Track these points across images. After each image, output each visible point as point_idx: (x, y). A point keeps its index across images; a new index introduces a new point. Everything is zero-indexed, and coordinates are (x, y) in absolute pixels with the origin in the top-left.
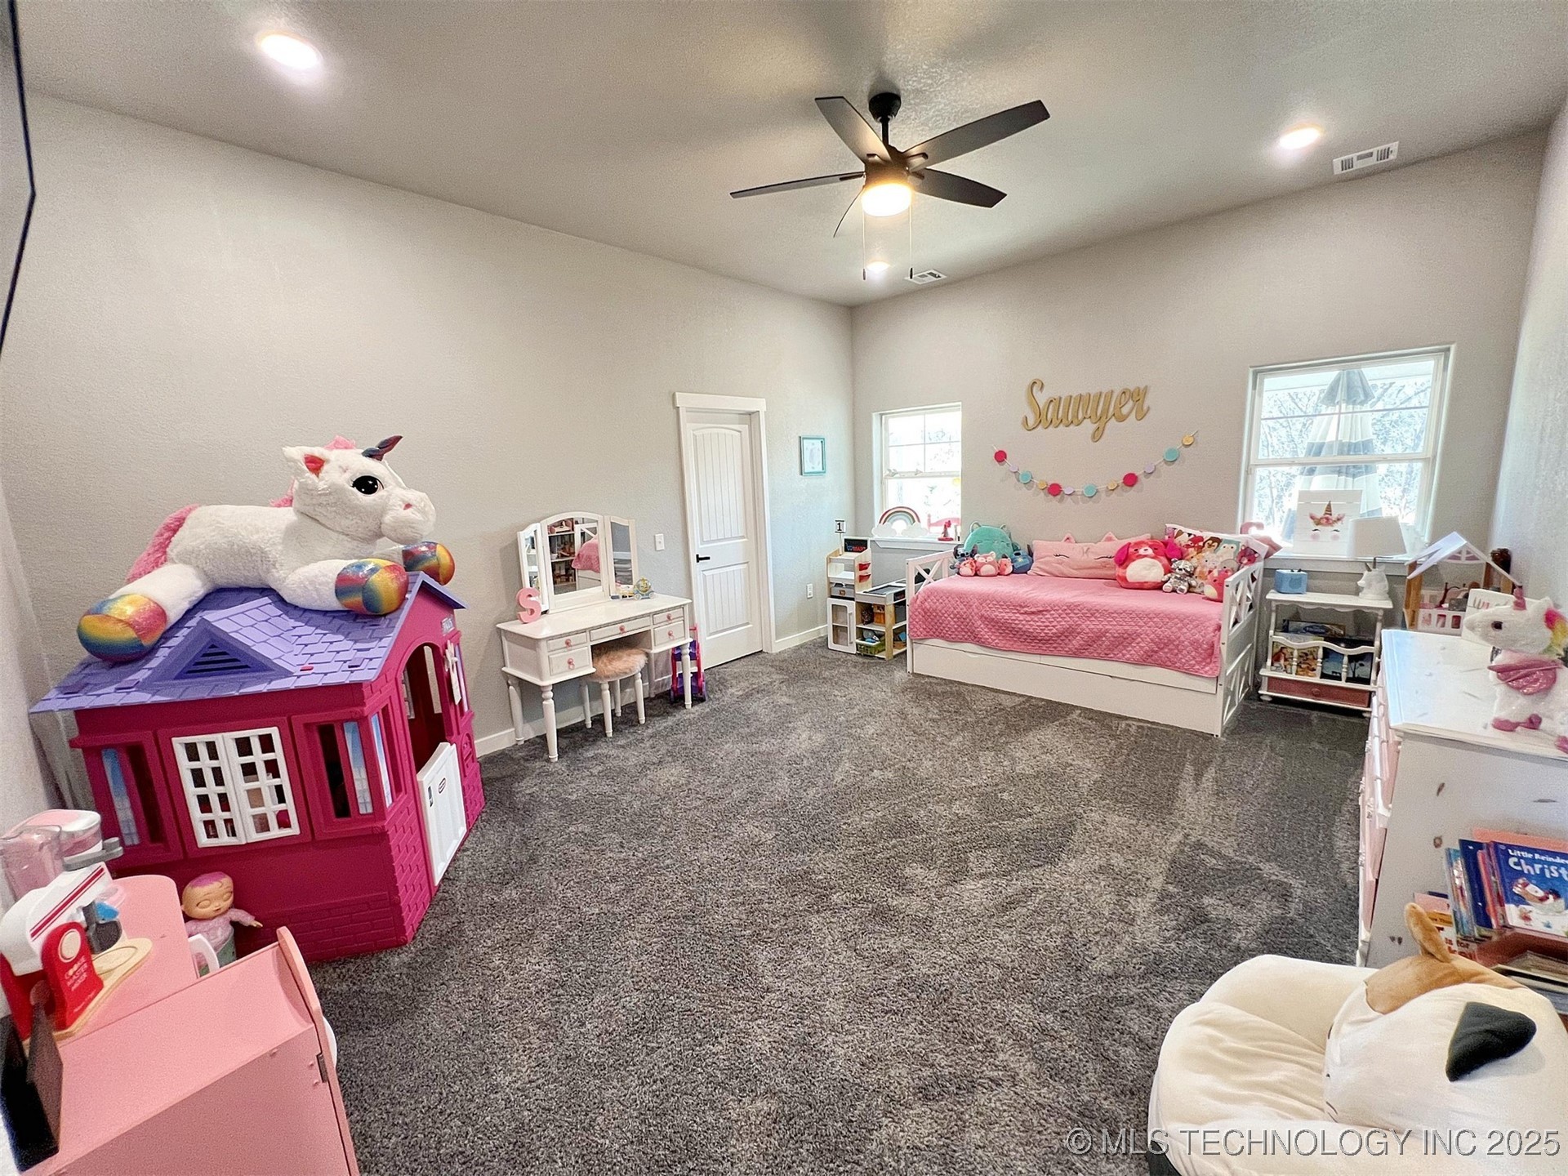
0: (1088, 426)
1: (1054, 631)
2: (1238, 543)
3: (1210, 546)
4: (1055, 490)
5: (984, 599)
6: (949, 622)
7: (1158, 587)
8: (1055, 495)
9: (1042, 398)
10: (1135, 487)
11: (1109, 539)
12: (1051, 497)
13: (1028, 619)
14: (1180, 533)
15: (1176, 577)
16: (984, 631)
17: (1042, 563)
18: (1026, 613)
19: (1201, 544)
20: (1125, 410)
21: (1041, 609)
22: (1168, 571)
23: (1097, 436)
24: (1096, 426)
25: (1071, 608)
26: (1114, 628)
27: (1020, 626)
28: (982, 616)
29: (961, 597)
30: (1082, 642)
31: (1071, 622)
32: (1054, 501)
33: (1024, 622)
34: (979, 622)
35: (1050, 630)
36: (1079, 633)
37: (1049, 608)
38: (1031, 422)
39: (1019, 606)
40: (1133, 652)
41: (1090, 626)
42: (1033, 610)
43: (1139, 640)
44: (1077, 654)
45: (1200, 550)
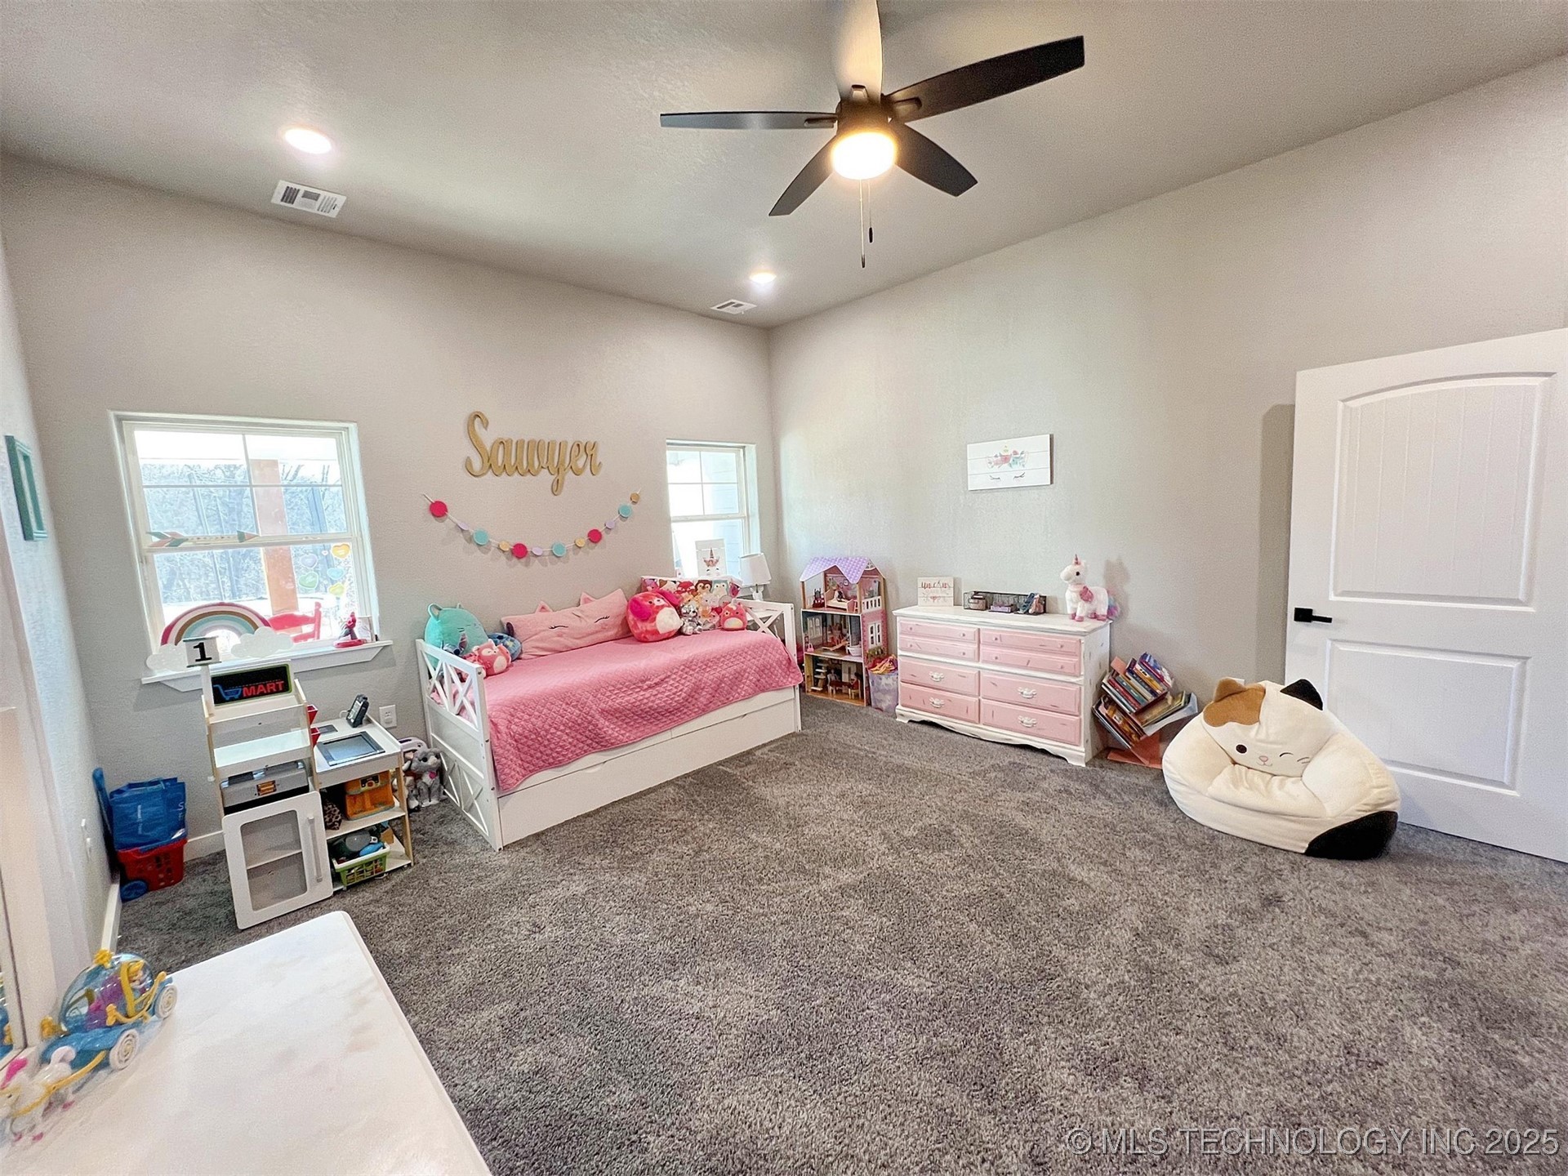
0: (546, 478)
1: (684, 695)
2: (726, 582)
3: (704, 588)
4: (520, 551)
5: (599, 689)
6: (560, 737)
7: (680, 632)
8: (519, 558)
9: (488, 437)
10: (599, 544)
11: (587, 601)
12: (515, 560)
13: (655, 692)
14: (663, 583)
15: (689, 621)
16: (609, 729)
17: (537, 640)
18: (650, 687)
19: (693, 587)
20: (580, 463)
21: (662, 677)
22: (681, 615)
23: (557, 487)
24: (553, 477)
25: (688, 666)
26: (727, 670)
27: (650, 704)
28: (603, 710)
29: (566, 697)
30: (708, 696)
31: (693, 681)
32: (518, 565)
33: (652, 698)
34: (602, 721)
35: (679, 696)
36: (702, 689)
37: (669, 673)
38: (477, 464)
39: (640, 682)
40: (746, 688)
41: (710, 677)
42: (656, 680)
43: (747, 674)
44: (705, 710)
45: (695, 592)
